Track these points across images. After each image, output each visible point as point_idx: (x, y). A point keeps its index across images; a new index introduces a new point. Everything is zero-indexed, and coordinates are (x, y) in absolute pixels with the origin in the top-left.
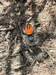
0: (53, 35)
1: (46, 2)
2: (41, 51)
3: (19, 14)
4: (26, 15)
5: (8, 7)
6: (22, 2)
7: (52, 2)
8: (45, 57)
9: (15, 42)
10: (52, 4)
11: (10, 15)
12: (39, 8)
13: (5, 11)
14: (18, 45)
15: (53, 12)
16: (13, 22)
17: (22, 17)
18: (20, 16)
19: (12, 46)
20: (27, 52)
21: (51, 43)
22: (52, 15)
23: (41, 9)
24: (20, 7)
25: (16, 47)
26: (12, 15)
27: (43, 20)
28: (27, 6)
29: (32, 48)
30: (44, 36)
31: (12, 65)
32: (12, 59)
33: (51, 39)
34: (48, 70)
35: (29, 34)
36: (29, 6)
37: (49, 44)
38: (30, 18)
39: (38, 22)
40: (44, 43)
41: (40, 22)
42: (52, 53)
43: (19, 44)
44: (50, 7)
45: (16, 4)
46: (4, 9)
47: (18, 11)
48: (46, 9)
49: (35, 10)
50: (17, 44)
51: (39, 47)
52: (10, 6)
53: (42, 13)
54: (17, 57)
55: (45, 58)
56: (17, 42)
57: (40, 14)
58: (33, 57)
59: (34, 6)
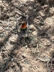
0: (48, 36)
3: (35, 10)
5: (30, 2)
6: (41, 4)
11: (28, 7)
12: (49, 14)
17: (35, 13)
21: (43, 40)
24: (37, 6)
26: (30, 8)
27: (47, 23)
28: (43, 8)
31: (10, 38)
32: (12, 34)
34: (30, 55)
37: (41, 40)
38: (40, 17)
41: (44, 23)
42: (40, 46)
45: (37, 3)
46: (27, 2)
47: (35, 8)
48: (53, 17)
52: (32, 2)
53: (49, 18)
54: (16, 35)
57: (47, 18)
59: (47, 11)
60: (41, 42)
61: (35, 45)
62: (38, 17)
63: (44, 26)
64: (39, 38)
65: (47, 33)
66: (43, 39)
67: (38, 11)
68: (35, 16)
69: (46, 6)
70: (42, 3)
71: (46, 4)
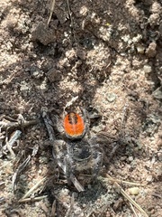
0: (137, 146)
1: (116, 59)
2: (104, 190)
3: (43, 86)
4: (63, 92)
5: (13, 66)
6: (50, 56)
7: (131, 60)
8: (116, 205)
9: (33, 162)
10: (132, 66)
11: (19, 88)
12: (95, 76)
13: (5, 78)
14: (40, 171)
15: (135, 86)
16: (28, 107)
17: (50, 95)
18: (46, 92)
19: (23, 172)
20: (65, 191)
21: (131, 170)
22: (131, 95)
23: (102, 77)
24: (45, 70)
25: (34, 177)
26: (25, 87)
27: (109, 106)
28: (65, 67)
29: (82, 178)
30: (111, 149)
33: (131, 158)
35: (74, 136)
36: (71, 67)
37: (125, 171)
38: (74, 99)
39: (95, 110)
40: (112, 168)
41: (99, 110)
42: (136, 195)
43: (44, 170)
44: (125, 72)
45: (35, 60)
47: (41, 79)
48: (115, 78)
49: (84, 79)
50: (38, 168)
51: (100, 178)
52: (18, 63)
53: (104, 88)
54: (37, 204)
56: (37, 163)
57: (98, 90)
58: (84, 205)
59: (83, 68)
60: (130, 179)
61: (121, 199)
62: (69, 104)
63: (104, 123)
64: (115, 171)
65: (129, 139)
66: (129, 166)
68: (56, 108)
69: (70, 53)
70: (52, 52)
71: (67, 47)
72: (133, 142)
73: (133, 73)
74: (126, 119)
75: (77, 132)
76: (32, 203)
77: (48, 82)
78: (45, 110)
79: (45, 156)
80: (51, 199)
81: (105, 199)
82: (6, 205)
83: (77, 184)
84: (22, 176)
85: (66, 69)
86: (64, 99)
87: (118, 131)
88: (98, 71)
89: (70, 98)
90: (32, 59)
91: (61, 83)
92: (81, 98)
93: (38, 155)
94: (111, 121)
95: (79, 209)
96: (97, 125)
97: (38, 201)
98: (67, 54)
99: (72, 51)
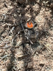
0: (48, 33)
1: (41, 8)
2: (39, 44)
3: (20, 15)
4: (26, 17)
5: (12, 9)
6: (22, 7)
7: (46, 9)
9: (18, 36)
10: (46, 10)
11: (13, 15)
12: (35, 13)
13: (9, 12)
14: (20, 39)
15: (47, 16)
16: (16, 21)
18: (21, 17)
19: (15, 39)
20: (28, 45)
21: (47, 39)
22: (46, 19)
23: (37, 13)
24: (21, 11)
25: (18, 41)
26: (15, 15)
27: (39, 21)
30: (41, 33)
31: (16, 54)
33: (46, 36)
34: (46, 60)
36: (28, 10)
37: (45, 39)
38: (29, 19)
39: (36, 23)
40: (41, 38)
42: (48, 46)
43: (21, 39)
44: (44, 12)
47: (20, 13)
48: (41, 14)
49: (32, 14)
51: (38, 41)
53: (38, 16)
55: (43, 50)
57: (36, 17)
58: (33, 49)
59: (32, 11)
60: (46, 42)
61: (44, 47)
62: (28, 20)
63: (38, 26)
64: (42, 39)
65: (46, 30)
67: (23, 15)
68: (24, 21)
69: (28, 6)
71: (27, 4)
72: (47, 31)
73: (46, 12)
74: (45, 25)
75: (31, 27)
76: (18, 47)
77: (22, 14)
78: (21, 22)
79: (21, 35)
80: (24, 47)
81: (39, 47)
82: (11, 48)
83: (31, 42)
84: (15, 40)
85: (27, 11)
86: (27, 19)
87: (42, 28)
88: (36, 12)
89: (28, 19)
90: (17, 8)
91: (26, 15)
92: (31, 19)
93: (19, 34)
94: (40, 25)
95: (32, 49)
96: (36, 27)
97: (20, 47)
98: (27, 6)
99: (29, 6)
